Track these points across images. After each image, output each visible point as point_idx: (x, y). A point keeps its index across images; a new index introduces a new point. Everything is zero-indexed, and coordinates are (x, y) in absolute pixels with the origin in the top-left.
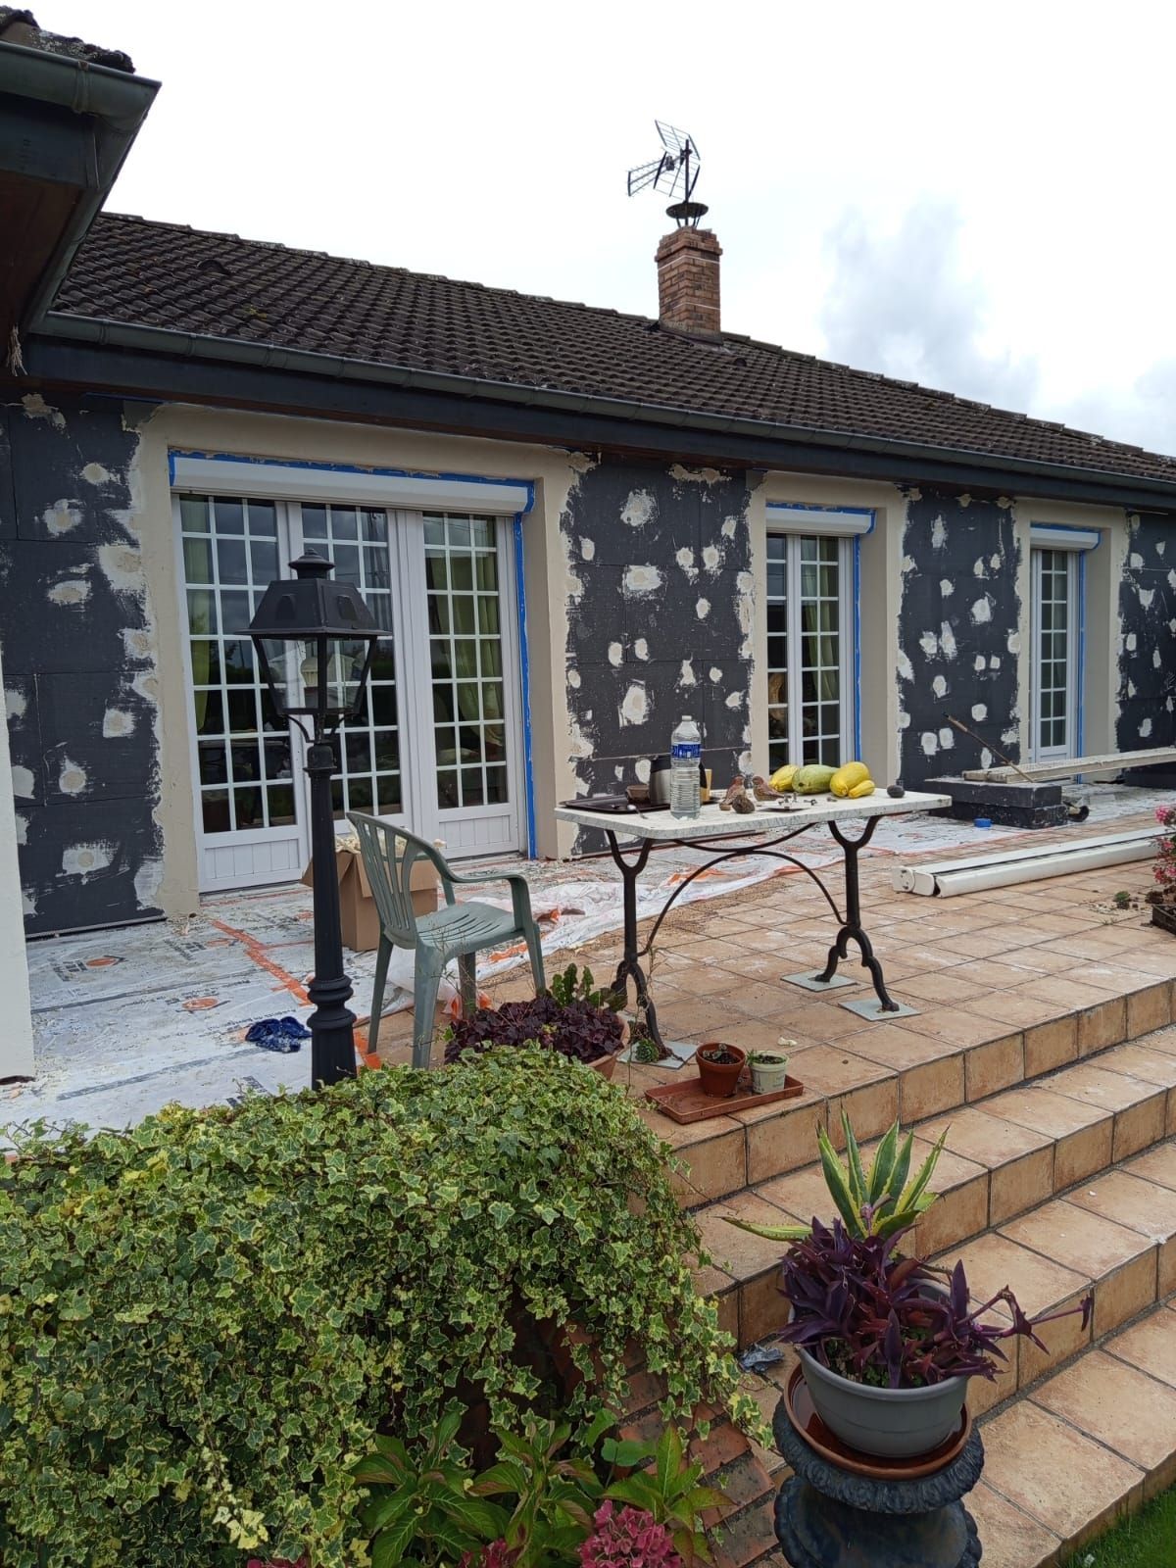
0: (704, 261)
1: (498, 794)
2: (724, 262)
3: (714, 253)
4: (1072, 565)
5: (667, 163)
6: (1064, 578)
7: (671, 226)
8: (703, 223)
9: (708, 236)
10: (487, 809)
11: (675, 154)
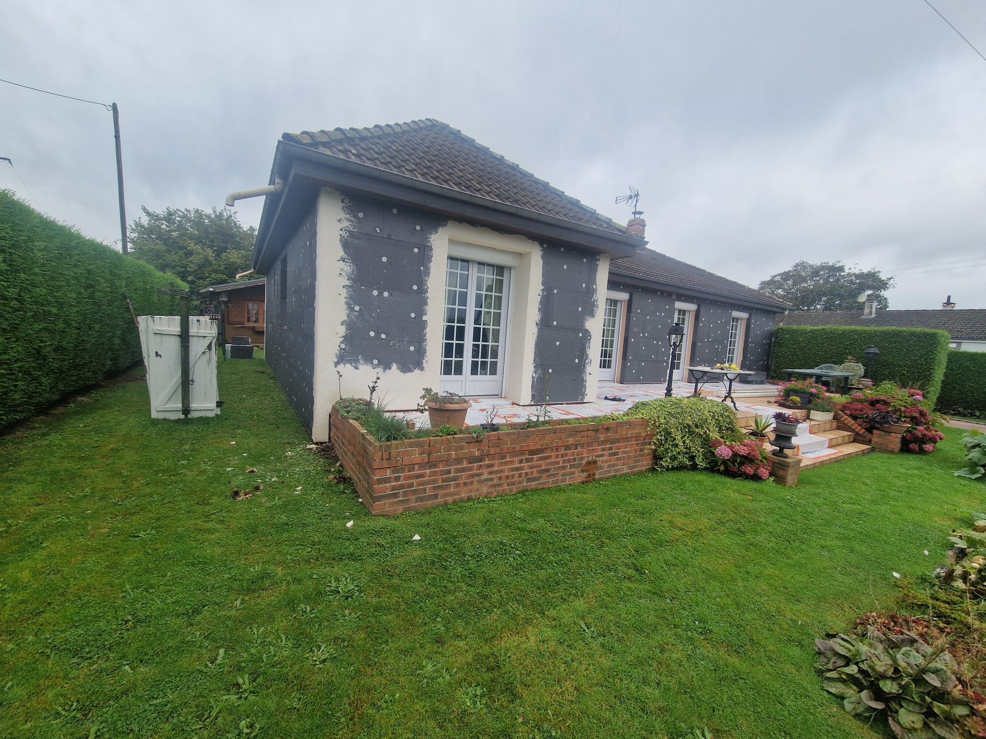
0: (641, 228)
1: (609, 367)
2: (646, 228)
3: (644, 226)
4: (739, 322)
5: (631, 197)
6: (737, 326)
7: (632, 217)
8: (642, 217)
9: (643, 221)
10: (606, 369)
11: (633, 195)
